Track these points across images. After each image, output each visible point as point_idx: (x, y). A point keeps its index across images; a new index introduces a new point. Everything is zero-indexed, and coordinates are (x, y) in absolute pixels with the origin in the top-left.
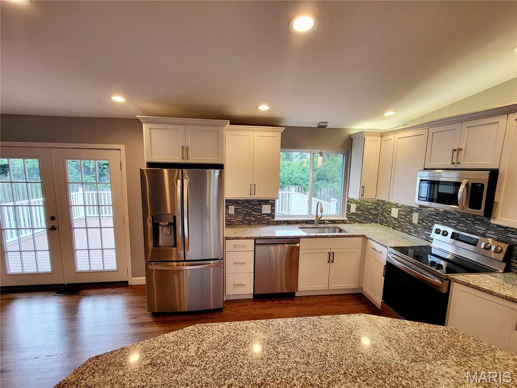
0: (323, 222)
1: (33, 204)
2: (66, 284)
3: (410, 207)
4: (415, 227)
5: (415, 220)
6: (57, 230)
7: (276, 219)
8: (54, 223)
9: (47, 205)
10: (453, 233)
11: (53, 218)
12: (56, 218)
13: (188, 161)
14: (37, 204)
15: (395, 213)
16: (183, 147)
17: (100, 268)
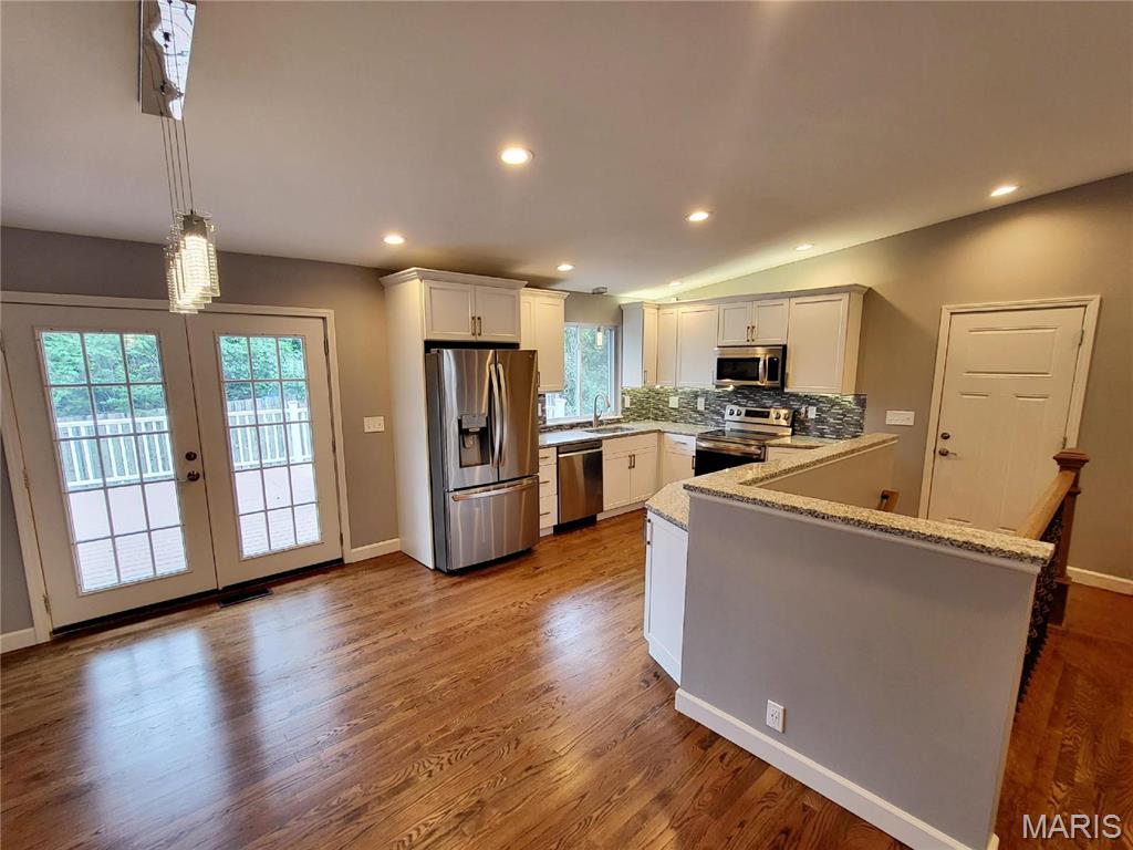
0: (601, 423)
1: (144, 430)
2: (220, 588)
3: (693, 392)
4: (701, 414)
5: (701, 406)
6: (201, 478)
7: (548, 424)
8: (195, 466)
9: (176, 430)
10: (747, 411)
11: (190, 457)
12: (199, 457)
13: (480, 339)
14: (155, 430)
15: (674, 402)
16: (473, 318)
17: (288, 543)
